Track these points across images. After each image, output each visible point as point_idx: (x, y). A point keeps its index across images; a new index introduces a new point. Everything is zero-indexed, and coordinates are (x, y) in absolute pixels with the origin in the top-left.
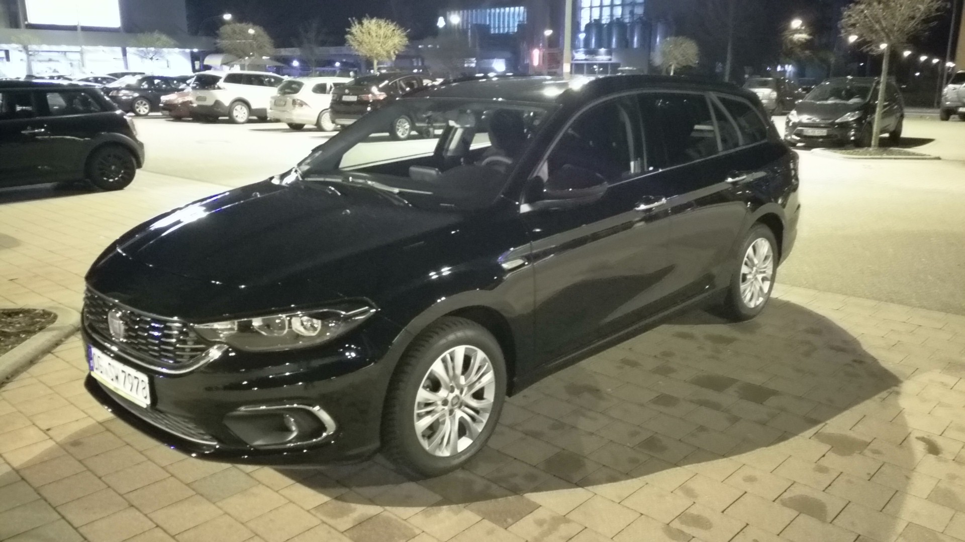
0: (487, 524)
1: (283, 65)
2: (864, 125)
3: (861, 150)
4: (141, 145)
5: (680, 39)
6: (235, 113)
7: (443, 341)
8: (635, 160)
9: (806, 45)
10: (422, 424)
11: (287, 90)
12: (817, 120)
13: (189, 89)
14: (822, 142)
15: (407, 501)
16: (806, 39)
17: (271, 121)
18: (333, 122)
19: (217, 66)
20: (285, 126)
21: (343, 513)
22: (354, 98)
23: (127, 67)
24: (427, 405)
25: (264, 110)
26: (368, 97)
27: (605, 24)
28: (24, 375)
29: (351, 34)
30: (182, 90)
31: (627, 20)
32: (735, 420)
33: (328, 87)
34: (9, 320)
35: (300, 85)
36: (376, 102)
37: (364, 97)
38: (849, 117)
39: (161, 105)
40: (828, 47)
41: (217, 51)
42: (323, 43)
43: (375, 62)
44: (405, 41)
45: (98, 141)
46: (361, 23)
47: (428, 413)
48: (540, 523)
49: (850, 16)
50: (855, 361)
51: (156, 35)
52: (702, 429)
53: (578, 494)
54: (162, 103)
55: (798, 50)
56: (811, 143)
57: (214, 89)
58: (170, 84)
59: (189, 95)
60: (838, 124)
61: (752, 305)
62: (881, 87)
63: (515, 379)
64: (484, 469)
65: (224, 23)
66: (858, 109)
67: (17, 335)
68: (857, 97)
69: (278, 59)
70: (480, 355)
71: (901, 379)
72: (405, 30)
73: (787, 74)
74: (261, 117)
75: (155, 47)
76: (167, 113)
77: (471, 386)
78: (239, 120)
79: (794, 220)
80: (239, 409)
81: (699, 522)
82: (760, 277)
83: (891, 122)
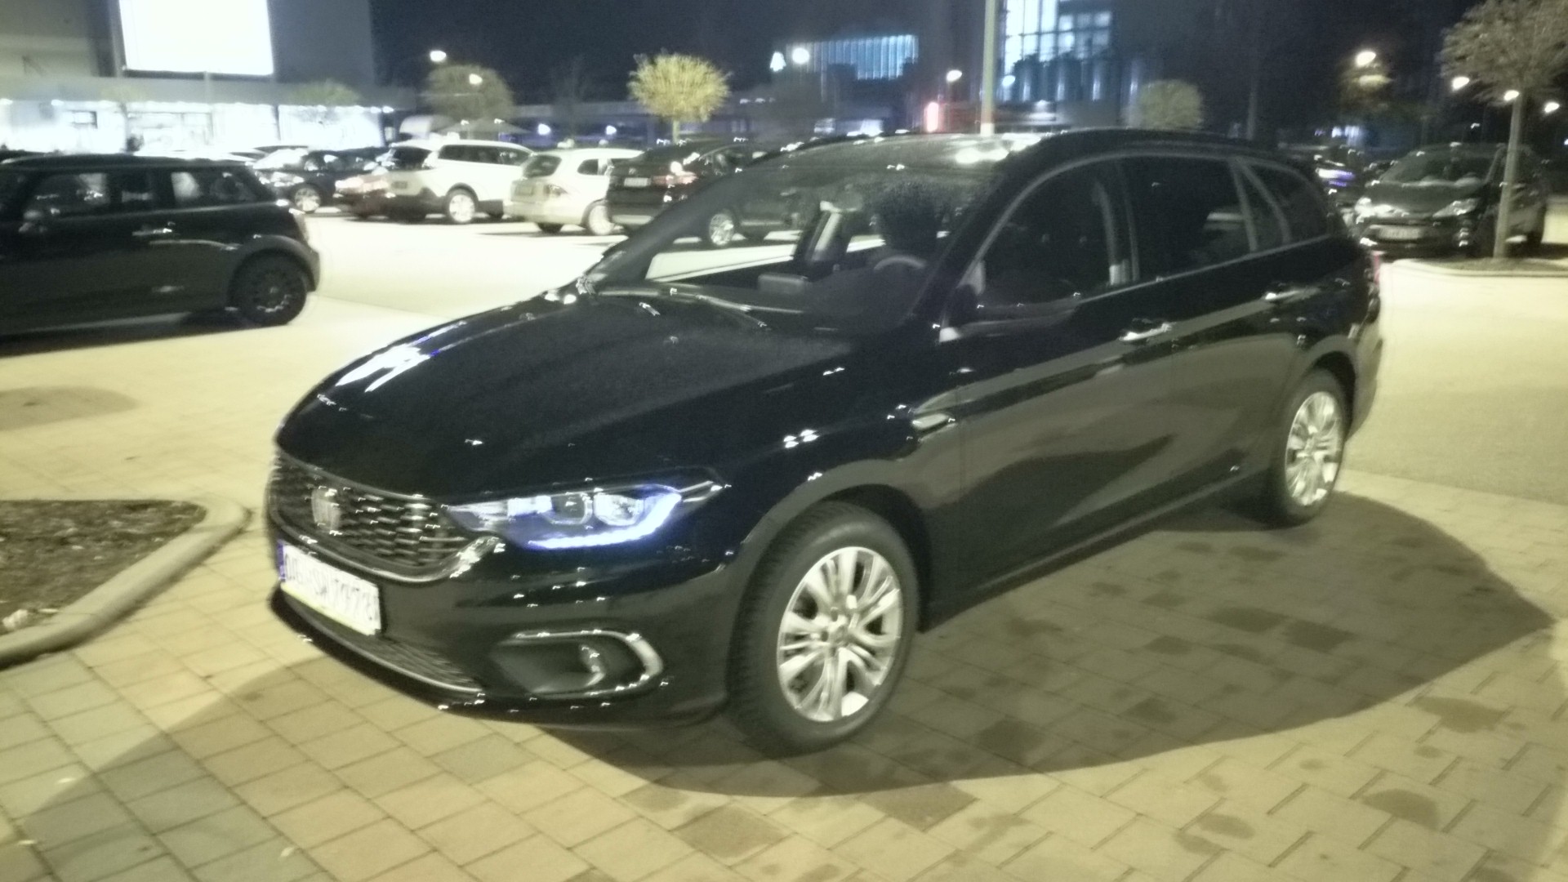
0: (894, 824)
1: (524, 129)
2: (1482, 221)
3: (1475, 263)
4: (316, 255)
5: (1171, 85)
6: (452, 208)
7: (822, 540)
8: (1119, 262)
9: (1381, 93)
10: (789, 668)
11: (536, 171)
12: (1401, 212)
13: (380, 171)
14: (1412, 249)
15: (765, 788)
16: (1379, 84)
17: (508, 221)
18: (611, 220)
19: (421, 132)
20: (532, 227)
21: (667, 805)
22: (642, 182)
23: (279, 137)
24: (798, 638)
25: (499, 204)
26: (665, 180)
27: (1046, 62)
28: (163, 598)
29: (638, 80)
30: (369, 172)
31: (1081, 56)
32: (1285, 676)
33: (601, 165)
34: (132, 516)
35: (556, 161)
36: (678, 189)
37: (659, 180)
38: (1458, 209)
39: (336, 196)
40: (1418, 96)
41: (423, 110)
42: (590, 97)
43: (676, 125)
44: (724, 90)
45: (249, 249)
46: (653, 63)
47: (799, 651)
48: (978, 823)
49: (1456, 43)
50: (1478, 589)
51: (328, 86)
52: (1230, 689)
53: (1037, 784)
54: (338, 192)
55: (1367, 102)
56: (1395, 251)
57: (420, 168)
58: (350, 161)
59: (380, 179)
60: (1438, 220)
61: (1306, 501)
62: (1510, 161)
63: (932, 604)
64: (885, 744)
65: (434, 66)
66: (1472, 196)
67: (147, 537)
68: (1471, 176)
69: (516, 123)
70: (879, 563)
71: (1556, 617)
72: (725, 73)
73: (1349, 142)
74: (493, 213)
75: (325, 105)
76: (346, 207)
77: (864, 612)
78: (457, 218)
79: (1373, 368)
80: (513, 636)
81: (1232, 826)
82: (1319, 455)
83: (1527, 217)
